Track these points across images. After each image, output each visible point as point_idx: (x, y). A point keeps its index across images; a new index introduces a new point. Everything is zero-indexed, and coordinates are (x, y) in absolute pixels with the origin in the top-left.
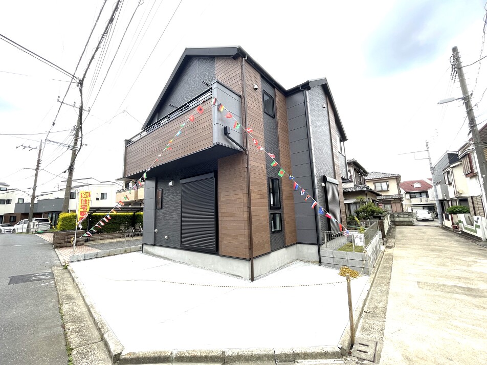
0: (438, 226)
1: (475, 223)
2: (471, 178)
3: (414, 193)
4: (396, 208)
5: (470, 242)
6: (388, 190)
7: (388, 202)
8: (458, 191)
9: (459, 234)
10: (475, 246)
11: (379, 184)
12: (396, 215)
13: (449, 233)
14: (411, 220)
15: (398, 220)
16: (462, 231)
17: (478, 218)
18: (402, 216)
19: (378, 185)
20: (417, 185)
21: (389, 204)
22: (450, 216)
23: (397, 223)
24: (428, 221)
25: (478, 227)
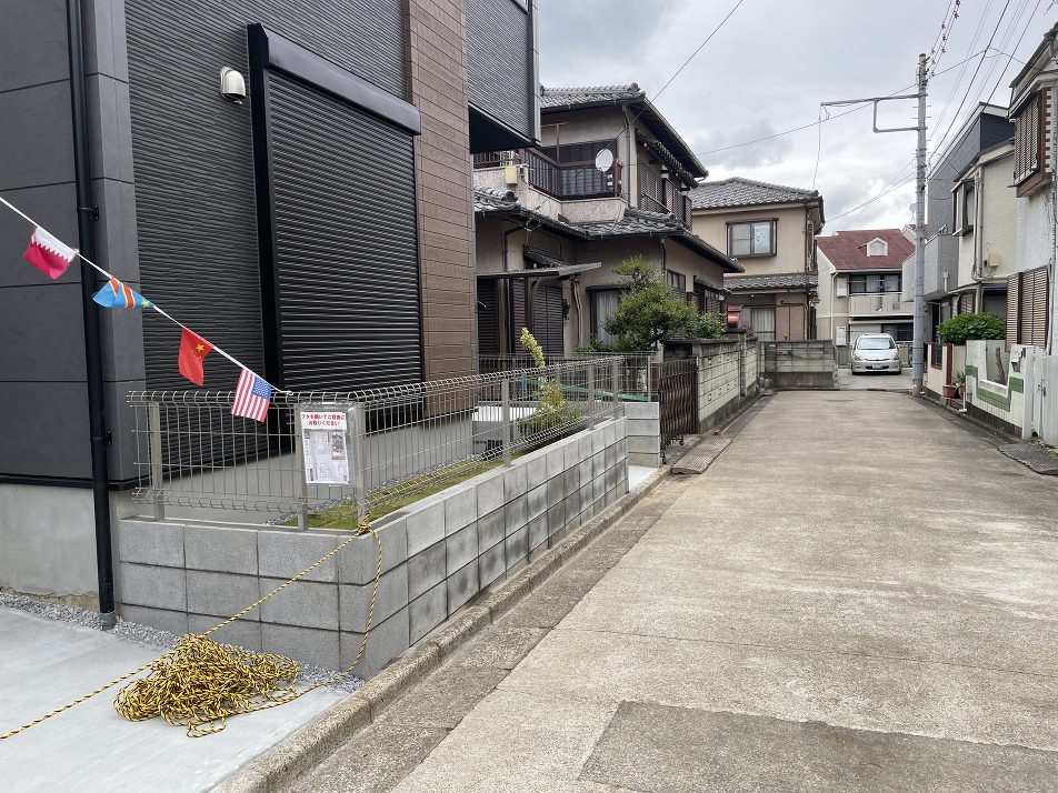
0: (907, 392)
1: (1011, 373)
2: (1031, 198)
3: (864, 276)
4: (790, 322)
5: (982, 445)
6: (771, 256)
7: (765, 299)
8: (985, 257)
9: (959, 415)
10: (993, 458)
11: (746, 228)
12: (784, 349)
13: (932, 415)
14: (828, 369)
15: (788, 370)
16: (969, 405)
17: (1024, 353)
18: (803, 353)
19: (740, 231)
20: (876, 249)
21: (768, 309)
22: (945, 349)
23: (784, 382)
24: (883, 372)
25: (1017, 385)
